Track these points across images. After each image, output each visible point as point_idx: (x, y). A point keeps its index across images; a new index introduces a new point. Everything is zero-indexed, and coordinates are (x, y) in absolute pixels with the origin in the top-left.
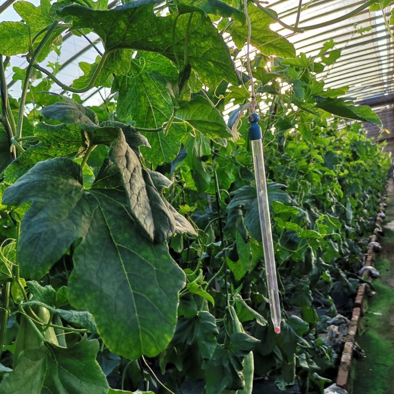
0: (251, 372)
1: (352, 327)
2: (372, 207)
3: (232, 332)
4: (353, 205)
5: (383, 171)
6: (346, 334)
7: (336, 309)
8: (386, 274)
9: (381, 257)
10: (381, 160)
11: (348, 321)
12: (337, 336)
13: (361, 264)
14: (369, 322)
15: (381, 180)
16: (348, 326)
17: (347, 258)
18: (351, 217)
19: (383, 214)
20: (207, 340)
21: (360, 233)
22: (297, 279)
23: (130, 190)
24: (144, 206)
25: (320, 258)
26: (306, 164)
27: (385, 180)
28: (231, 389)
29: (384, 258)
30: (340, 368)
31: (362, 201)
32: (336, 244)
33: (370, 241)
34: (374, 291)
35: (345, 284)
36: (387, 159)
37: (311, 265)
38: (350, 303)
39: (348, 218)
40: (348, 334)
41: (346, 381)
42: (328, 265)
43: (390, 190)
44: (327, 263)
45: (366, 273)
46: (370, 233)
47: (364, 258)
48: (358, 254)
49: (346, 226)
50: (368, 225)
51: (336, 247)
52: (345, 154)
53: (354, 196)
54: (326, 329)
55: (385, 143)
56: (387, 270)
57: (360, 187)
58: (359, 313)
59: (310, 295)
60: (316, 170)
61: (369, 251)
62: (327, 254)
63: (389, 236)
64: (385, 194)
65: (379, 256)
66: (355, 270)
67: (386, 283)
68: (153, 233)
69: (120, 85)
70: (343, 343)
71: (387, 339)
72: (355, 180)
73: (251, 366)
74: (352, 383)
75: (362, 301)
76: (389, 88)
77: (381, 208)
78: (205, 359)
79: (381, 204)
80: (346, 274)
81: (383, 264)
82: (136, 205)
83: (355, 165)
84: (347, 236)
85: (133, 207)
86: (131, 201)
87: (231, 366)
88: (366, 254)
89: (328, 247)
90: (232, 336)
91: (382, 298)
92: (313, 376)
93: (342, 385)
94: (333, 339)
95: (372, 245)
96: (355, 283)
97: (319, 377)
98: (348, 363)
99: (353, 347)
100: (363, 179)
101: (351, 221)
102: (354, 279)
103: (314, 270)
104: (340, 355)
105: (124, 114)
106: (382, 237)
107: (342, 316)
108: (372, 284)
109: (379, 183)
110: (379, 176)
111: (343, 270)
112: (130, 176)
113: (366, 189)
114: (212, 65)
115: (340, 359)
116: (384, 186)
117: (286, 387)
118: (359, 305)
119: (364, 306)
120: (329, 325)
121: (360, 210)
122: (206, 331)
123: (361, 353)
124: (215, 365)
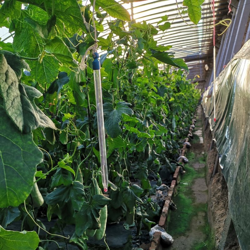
0: (105, 218)
1: (170, 192)
2: (188, 121)
3: (94, 194)
4: (177, 120)
5: (195, 100)
6: (166, 196)
7: (161, 181)
8: (192, 161)
9: (190, 151)
10: (194, 94)
11: (169, 188)
12: (161, 197)
13: (179, 154)
14: (180, 189)
15: (194, 106)
16: (168, 191)
17: (171, 151)
18: (175, 127)
19: (193, 126)
20: (77, 199)
21: (180, 136)
22: (141, 163)
23: (6, 97)
24: (17, 108)
25: (154, 150)
26: (147, 92)
27: (196, 106)
28: (92, 229)
29: (192, 151)
30: (161, 216)
31: (182, 118)
32: (164, 142)
33: (185, 141)
34: (185, 170)
35: (168, 167)
36: (198, 93)
37: (148, 155)
38: (171, 177)
39: (173, 127)
40: (168, 196)
41: (164, 223)
42: (158, 154)
43: (199, 112)
44: (157, 154)
45: (181, 160)
46: (185, 137)
47: (181, 151)
48: (178, 149)
49: (171, 132)
50: (185, 132)
51: (164, 144)
52: (172, 88)
53: (177, 114)
54: (155, 193)
55: (197, 84)
56: (193, 159)
57: (181, 109)
58: (175, 184)
59: (147, 173)
60: (153, 96)
61: (184, 147)
62: (158, 148)
63: (196, 139)
64: (196, 114)
65: (189, 150)
66: (175, 158)
67: (191, 166)
68: (22, 127)
69: (16, 27)
70: (164, 201)
71: (189, 198)
72: (179, 105)
73: (105, 215)
74: (168, 224)
75: (177, 176)
76: (202, 50)
77: (193, 122)
78: (75, 211)
79: (193, 120)
80: (169, 161)
81: (191, 155)
82: (10, 107)
83: (179, 95)
84: (172, 138)
85: (8, 108)
86: (7, 105)
87: (92, 215)
88: (182, 149)
89: (159, 144)
90: (94, 197)
91: (189, 174)
92: (145, 221)
93: (161, 225)
94: (159, 199)
95: (186, 144)
96: (174, 166)
97: (148, 221)
98: (166, 212)
99: (170, 203)
100: (183, 104)
101: (174, 129)
102: (174, 164)
103: (150, 157)
104: (162, 208)
105: (19, 47)
106: (192, 139)
107: (165, 185)
108: (184, 167)
109: (192, 107)
110: (193, 103)
111: (168, 158)
112: (8, 87)
113: (185, 110)
114: (72, 18)
115: (162, 210)
116: (195, 109)
117: (130, 227)
118: (175, 179)
119: (178, 180)
120: (157, 190)
121: (180, 122)
122: (77, 194)
123: (174, 206)
124: (82, 214)
